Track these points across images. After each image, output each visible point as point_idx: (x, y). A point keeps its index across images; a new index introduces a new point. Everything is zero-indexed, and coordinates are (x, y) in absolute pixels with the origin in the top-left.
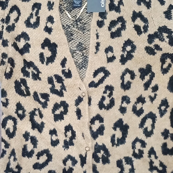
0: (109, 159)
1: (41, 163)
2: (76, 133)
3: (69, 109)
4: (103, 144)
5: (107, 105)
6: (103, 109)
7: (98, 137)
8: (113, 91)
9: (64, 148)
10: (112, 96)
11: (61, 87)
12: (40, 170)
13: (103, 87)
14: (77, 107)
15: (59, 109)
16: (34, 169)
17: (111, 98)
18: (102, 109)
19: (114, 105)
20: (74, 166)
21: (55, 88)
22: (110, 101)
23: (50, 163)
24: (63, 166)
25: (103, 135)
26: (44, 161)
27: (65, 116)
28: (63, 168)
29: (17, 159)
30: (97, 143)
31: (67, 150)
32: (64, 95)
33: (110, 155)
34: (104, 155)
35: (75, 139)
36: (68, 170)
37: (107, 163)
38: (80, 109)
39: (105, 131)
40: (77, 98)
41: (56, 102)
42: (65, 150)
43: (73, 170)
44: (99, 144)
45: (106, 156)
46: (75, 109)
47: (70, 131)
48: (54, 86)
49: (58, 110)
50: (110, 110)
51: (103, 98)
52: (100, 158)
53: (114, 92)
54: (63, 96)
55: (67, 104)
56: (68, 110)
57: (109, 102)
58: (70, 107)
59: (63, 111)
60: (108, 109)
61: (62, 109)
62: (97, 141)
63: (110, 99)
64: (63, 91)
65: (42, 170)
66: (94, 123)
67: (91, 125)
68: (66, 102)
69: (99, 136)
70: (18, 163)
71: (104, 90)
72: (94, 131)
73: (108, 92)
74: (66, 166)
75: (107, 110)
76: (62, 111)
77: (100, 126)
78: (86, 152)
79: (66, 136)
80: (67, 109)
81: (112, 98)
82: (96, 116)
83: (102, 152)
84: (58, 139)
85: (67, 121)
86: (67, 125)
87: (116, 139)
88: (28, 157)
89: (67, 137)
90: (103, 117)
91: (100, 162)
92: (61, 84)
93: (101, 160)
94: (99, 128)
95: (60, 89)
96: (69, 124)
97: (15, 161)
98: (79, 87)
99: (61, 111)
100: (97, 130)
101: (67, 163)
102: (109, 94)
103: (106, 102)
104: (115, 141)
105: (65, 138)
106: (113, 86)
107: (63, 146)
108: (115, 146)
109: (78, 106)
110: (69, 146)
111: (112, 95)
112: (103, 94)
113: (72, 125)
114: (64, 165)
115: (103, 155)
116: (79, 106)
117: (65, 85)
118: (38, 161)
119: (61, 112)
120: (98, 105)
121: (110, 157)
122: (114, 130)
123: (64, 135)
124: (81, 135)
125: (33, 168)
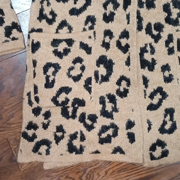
1: (79, 8)
12: (78, 16)
16: (71, 15)
20: (115, 11)
23: (89, 8)
24: (103, 11)
26: (82, 6)
28: (104, 13)
29: (50, 4)
36: (109, 14)
37: (152, 8)
43: (115, 15)
52: (144, 3)
65: (80, 16)
70: (51, 8)
74: (106, 10)
88: (63, 2)
97: (49, 6)
101: (108, 7)
114: (105, 10)
118: (75, 6)
125: (69, 14)
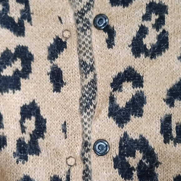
0: (157, 173)
2: (48, 124)
3: (34, 65)
4: (141, 136)
5: (150, 47)
6: (142, 56)
7: (129, 120)
8: (166, 15)
9: (16, 158)
10: (163, 27)
11: (22, 11)
13: (141, 6)
14: (51, 62)
15: (13, 64)
17: (161, 30)
18: (139, 56)
19: (167, 47)
21: (8, 14)
22: (159, 37)
25: (141, 115)
27: (23, 81)
30: (125, 134)
31: (23, 163)
32: (26, 32)
33: (158, 164)
34: (144, 161)
35: (43, 137)
38: (59, 66)
39: (145, 108)
40: (52, 42)
41: (7, 48)
42: (17, 162)
44: (131, 136)
45: (147, 164)
46: (47, 66)
47: (33, 118)
48: (7, 8)
49: (8, 68)
50: (159, 58)
51: (143, 31)
53: (168, 18)
54: (24, 35)
55: (30, 54)
56: (31, 69)
57: (156, 41)
58: (37, 63)
59: (20, 69)
60: (153, 56)
61: (18, 65)
62: (126, 130)
63: (158, 33)
64: (26, 22)
66: (121, 87)
67: (113, 91)
68: (29, 50)
69: (132, 117)
71: (144, 12)
72: (121, 106)
73: (154, 17)
75: (151, 58)
76: (17, 70)
77: (134, 94)
78: (69, 171)
79: (23, 129)
80: (30, 66)
81: (164, 31)
82: (125, 72)
83: (139, 155)
84: (5, 135)
85: (27, 93)
86: (28, 104)
87: (174, 126)
89: (25, 132)
90: (141, 75)
91: (134, 177)
92: (22, 7)
93: (135, 173)
94: (133, 99)
95: (19, 16)
96: (31, 101)
98: (59, 15)
99: (14, 69)
100: (127, 104)
102: (157, 21)
103: (150, 40)
104: (173, 132)
105: (19, 135)
106: (166, 4)
107: (14, 153)
108: (171, 142)
109: (54, 59)
110: (28, 155)
111: (164, 24)
112: (143, 21)
113: (39, 103)
115: (141, 161)
116: (57, 61)
117: (32, 8)
119: (16, 72)
120: (129, 46)
121: (157, 167)
122: (168, 106)
123: (19, 126)
124: (60, 127)
